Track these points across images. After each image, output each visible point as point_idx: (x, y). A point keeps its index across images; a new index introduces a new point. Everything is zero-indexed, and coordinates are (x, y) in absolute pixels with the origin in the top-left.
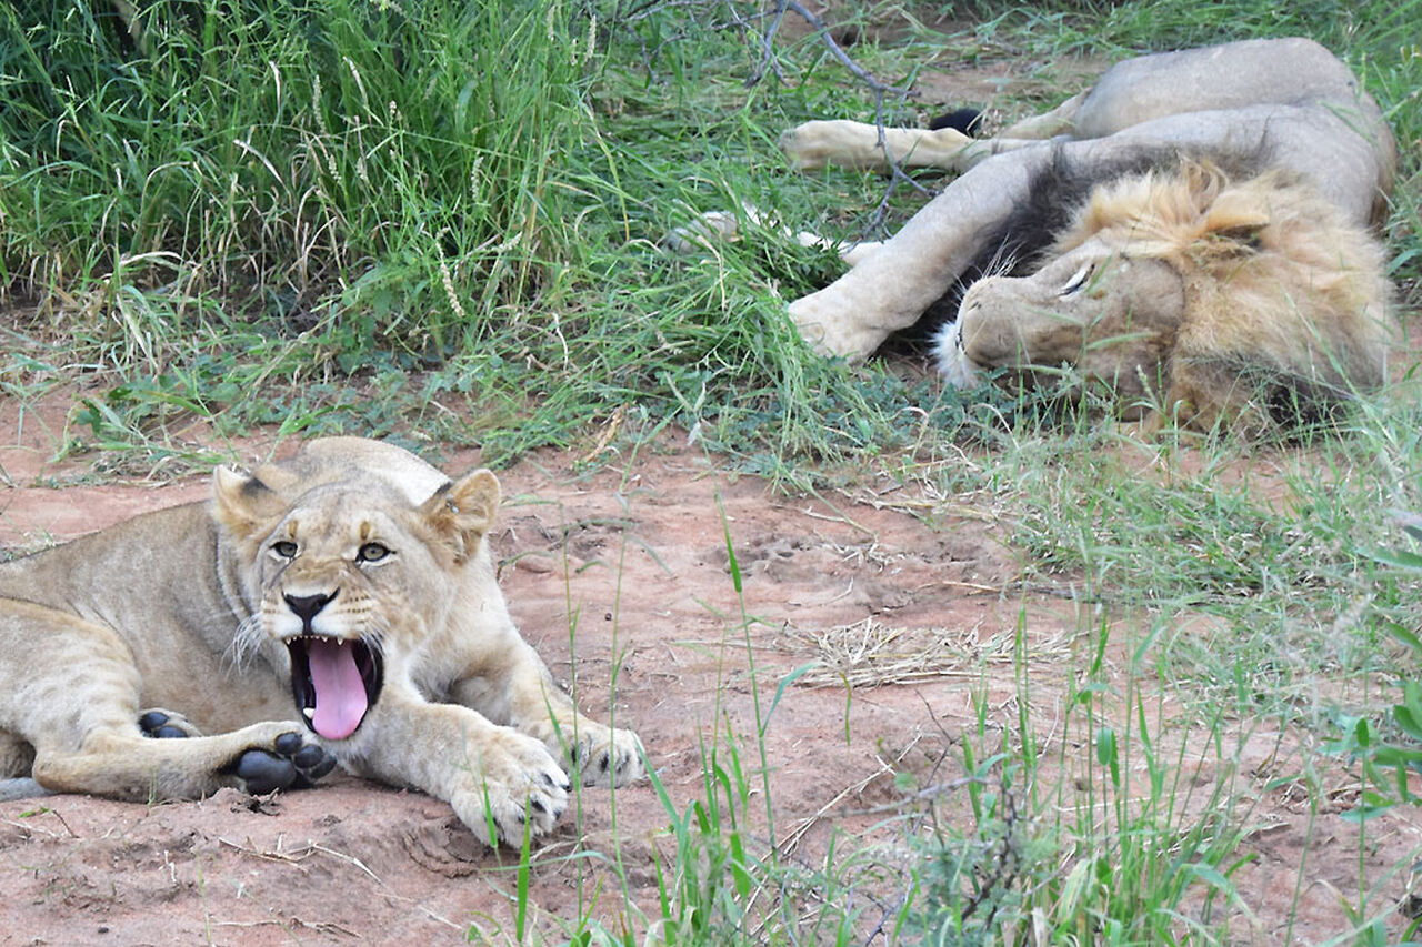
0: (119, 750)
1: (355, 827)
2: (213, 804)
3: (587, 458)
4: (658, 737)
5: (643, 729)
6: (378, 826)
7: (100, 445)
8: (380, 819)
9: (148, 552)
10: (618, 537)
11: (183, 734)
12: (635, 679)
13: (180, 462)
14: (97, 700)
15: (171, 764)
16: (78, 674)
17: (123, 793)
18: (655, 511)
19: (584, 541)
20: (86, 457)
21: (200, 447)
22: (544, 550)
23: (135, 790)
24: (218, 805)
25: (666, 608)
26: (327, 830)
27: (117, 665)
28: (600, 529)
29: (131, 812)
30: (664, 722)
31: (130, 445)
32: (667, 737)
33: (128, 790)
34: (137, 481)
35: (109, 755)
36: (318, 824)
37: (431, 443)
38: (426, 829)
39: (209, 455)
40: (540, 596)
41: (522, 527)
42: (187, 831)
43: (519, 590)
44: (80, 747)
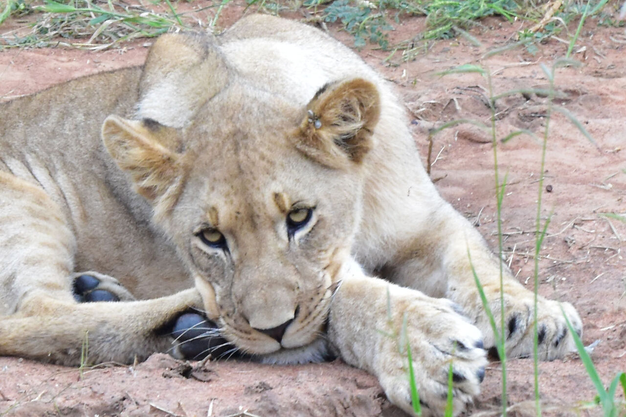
0: (56, 312)
1: (286, 395)
2: (145, 369)
3: (532, 29)
4: (594, 310)
5: (580, 302)
6: (309, 394)
7: (43, 7)
8: (313, 388)
9: (80, 117)
10: (562, 108)
11: (116, 298)
12: (574, 251)
13: (124, 26)
14: (31, 262)
15: (108, 326)
16: (11, 235)
17: (59, 356)
18: (600, 83)
19: (527, 111)
20: (29, 19)
21: (144, 11)
22: (487, 120)
23: (72, 352)
24: (150, 370)
25: (607, 181)
26: (258, 397)
27: (50, 226)
28: (544, 101)
29: (63, 376)
30: (602, 296)
31: (73, 8)
32: (603, 311)
33: (65, 352)
34: (79, 44)
35: (46, 318)
36: (249, 390)
37: (376, 11)
38: (358, 398)
39: (152, 19)
40: (481, 166)
41: (466, 97)
42: (118, 396)
43: (460, 160)
44: (16, 310)
